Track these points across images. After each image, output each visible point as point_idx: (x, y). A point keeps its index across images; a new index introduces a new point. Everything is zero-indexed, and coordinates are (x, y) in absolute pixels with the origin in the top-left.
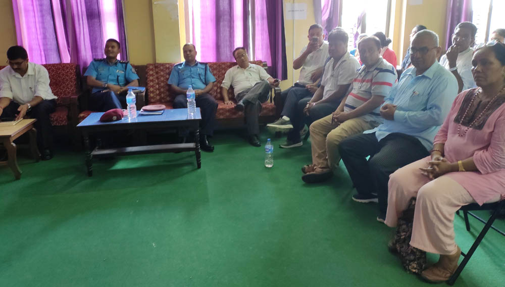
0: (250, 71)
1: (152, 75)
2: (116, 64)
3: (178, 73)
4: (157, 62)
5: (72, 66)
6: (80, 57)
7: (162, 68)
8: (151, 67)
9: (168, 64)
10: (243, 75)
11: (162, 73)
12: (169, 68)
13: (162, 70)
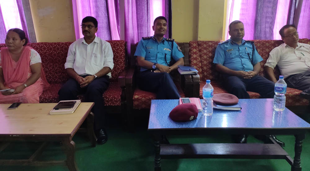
0: (302, 50)
1: (195, 53)
2: (163, 42)
3: (225, 52)
4: (199, 39)
5: (122, 43)
6: (128, 35)
7: (205, 46)
8: (195, 45)
9: (211, 42)
10: (294, 54)
11: (205, 51)
12: (211, 46)
13: (205, 48)
